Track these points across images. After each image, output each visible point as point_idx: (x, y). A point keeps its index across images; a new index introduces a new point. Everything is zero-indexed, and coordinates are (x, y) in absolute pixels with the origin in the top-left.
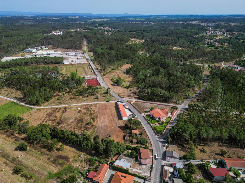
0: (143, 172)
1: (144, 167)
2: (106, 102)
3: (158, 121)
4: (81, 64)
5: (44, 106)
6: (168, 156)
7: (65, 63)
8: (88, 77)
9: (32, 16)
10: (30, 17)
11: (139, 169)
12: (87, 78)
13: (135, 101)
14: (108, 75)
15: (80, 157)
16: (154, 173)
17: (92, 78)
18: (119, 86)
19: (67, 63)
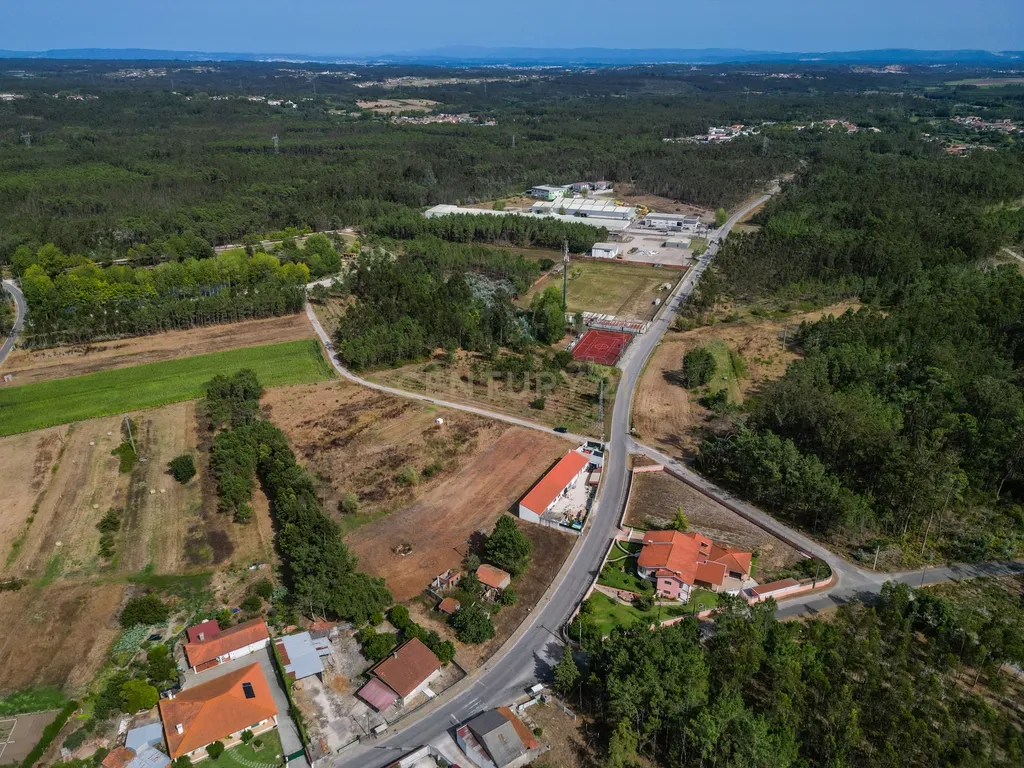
0: (336, 722)
1: (361, 709)
2: (551, 431)
3: (641, 586)
4: (654, 265)
5: (367, 379)
6: (471, 730)
7: (597, 253)
8: (608, 323)
9: (701, 66)
10: (694, 69)
11: (337, 705)
12: (600, 326)
13: (666, 470)
14: (700, 333)
15: (253, 568)
16: (365, 752)
17: (618, 328)
18: (686, 388)
19: (605, 255)
